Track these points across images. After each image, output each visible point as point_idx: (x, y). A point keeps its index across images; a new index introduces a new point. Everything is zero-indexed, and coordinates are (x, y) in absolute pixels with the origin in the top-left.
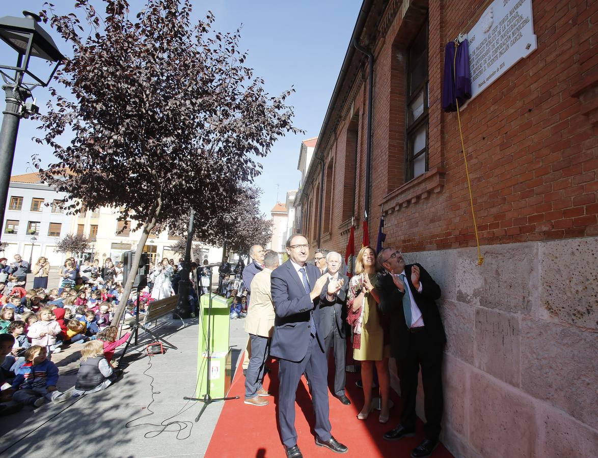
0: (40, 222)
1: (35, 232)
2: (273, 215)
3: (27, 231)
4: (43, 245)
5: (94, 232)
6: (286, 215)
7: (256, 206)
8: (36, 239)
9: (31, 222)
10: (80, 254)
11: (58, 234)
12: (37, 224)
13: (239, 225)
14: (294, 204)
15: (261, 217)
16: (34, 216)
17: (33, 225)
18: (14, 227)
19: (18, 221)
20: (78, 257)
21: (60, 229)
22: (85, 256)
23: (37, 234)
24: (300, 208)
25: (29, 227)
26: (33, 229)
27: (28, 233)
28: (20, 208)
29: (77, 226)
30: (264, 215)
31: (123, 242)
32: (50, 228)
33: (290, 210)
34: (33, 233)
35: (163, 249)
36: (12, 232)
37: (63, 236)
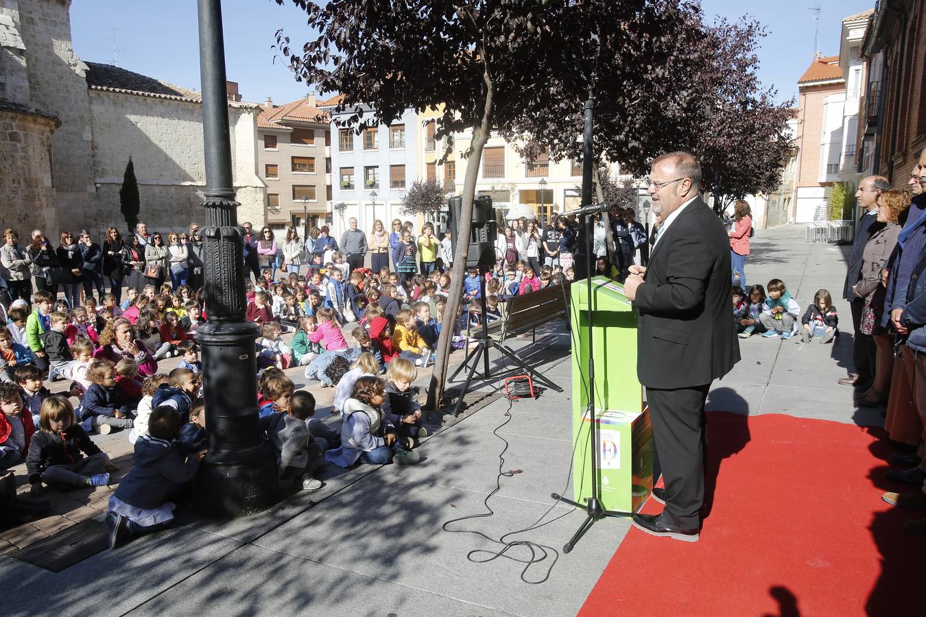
0: (377, 167)
1: (374, 183)
2: (804, 90)
3: (365, 183)
4: (386, 202)
5: (450, 175)
6: (842, 86)
7: (749, 70)
8: (375, 194)
9: (367, 168)
10: (435, 215)
11: (403, 183)
12: (375, 169)
13: (706, 124)
14: (864, 51)
15: (764, 97)
16: (370, 158)
17: (371, 171)
18: (349, 178)
19: (353, 168)
20: (434, 220)
21: (403, 174)
22: (443, 217)
23: (377, 187)
24: (880, 57)
25: (367, 176)
26: (371, 179)
27: (366, 187)
28: (351, 147)
29: (425, 167)
30: (773, 91)
31: (496, 189)
32: (392, 175)
33: (852, 69)
34: (373, 185)
35: (562, 195)
36: (348, 186)
37: (409, 186)
